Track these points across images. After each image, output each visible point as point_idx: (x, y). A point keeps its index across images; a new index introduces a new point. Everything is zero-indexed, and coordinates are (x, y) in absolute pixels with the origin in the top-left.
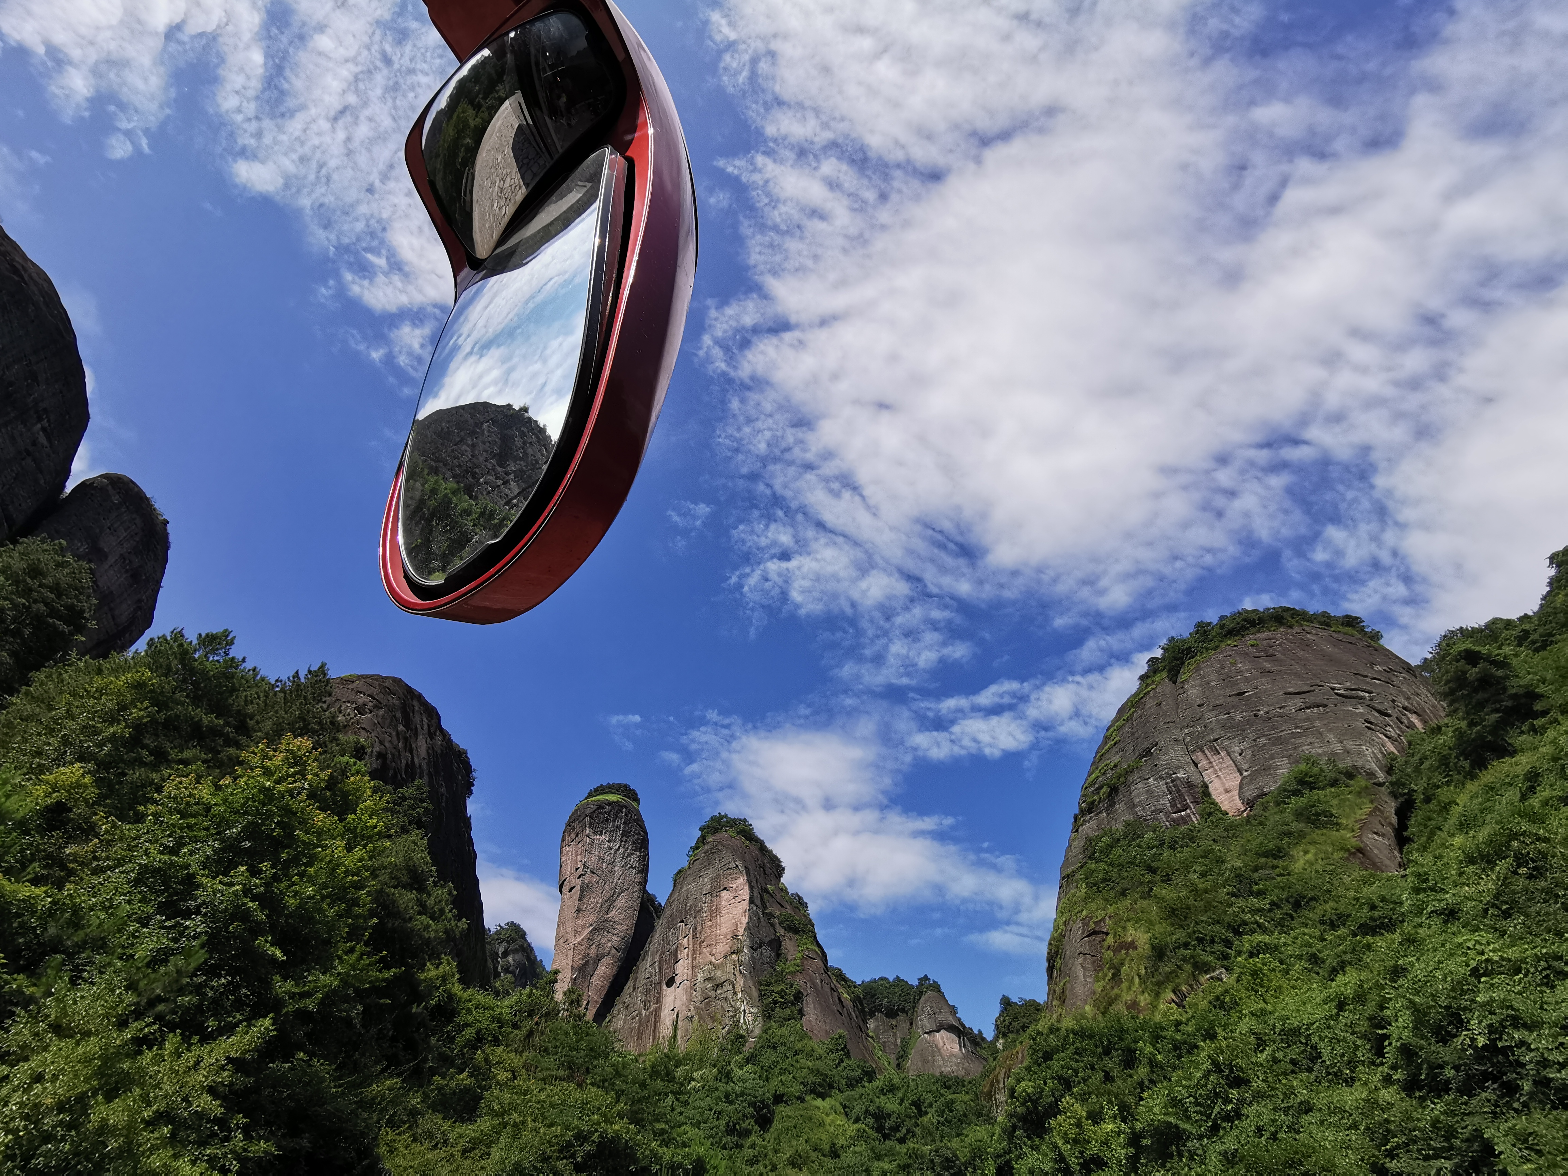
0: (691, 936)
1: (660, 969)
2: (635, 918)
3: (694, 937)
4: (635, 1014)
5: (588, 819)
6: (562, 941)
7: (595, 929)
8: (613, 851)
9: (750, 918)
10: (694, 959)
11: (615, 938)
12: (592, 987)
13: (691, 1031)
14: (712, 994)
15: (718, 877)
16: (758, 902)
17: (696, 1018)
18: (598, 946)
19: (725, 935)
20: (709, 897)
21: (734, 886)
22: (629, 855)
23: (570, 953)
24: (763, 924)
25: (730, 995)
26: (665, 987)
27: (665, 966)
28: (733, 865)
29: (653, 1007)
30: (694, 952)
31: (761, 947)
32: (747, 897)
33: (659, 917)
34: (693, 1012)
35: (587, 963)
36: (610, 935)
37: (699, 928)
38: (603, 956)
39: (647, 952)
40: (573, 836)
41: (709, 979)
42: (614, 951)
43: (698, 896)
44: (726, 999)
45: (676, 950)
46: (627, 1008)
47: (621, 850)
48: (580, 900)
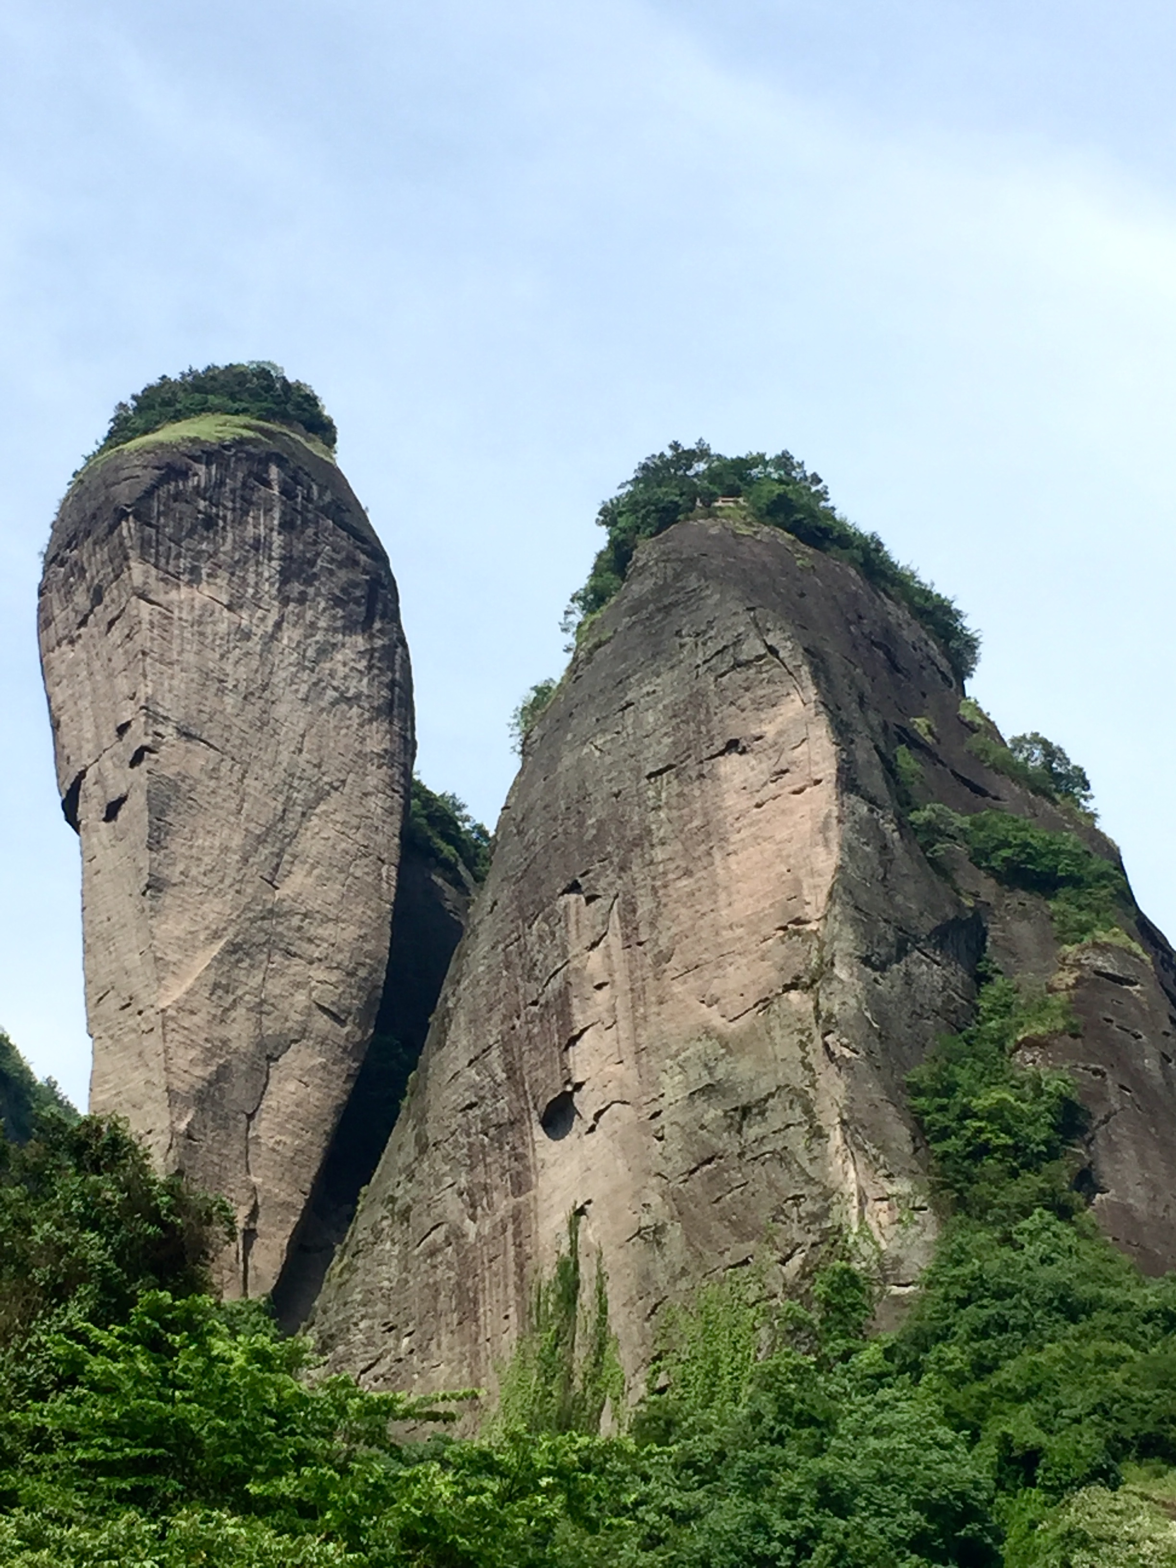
0: (614, 940)
1: (511, 1070)
2: (389, 890)
3: (631, 941)
4: (438, 1236)
5: (128, 527)
6: (112, 1003)
7: (233, 948)
8: (255, 645)
9: (849, 849)
10: (638, 1023)
11: (318, 973)
12: (260, 1158)
13: (662, 1278)
14: (728, 1143)
15: (697, 699)
16: (875, 781)
17: (675, 1233)
18: (260, 1008)
19: (753, 924)
20: (669, 785)
21: (769, 730)
22: (325, 651)
23: (153, 1042)
24: (904, 864)
25: (797, 1140)
26: (539, 1133)
27: (530, 1058)
28: (753, 647)
29: (504, 1204)
30: (637, 994)
31: (902, 952)
32: (828, 769)
33: (480, 879)
34: (660, 1211)
35: (222, 1074)
36: (297, 967)
37: (645, 906)
38: (284, 1043)
39: (448, 1013)
40: (81, 599)
41: (708, 1090)
42: (322, 1023)
43: (628, 784)
44: (783, 1157)
45: (564, 996)
46: (405, 1215)
47: (290, 635)
48: (155, 844)
